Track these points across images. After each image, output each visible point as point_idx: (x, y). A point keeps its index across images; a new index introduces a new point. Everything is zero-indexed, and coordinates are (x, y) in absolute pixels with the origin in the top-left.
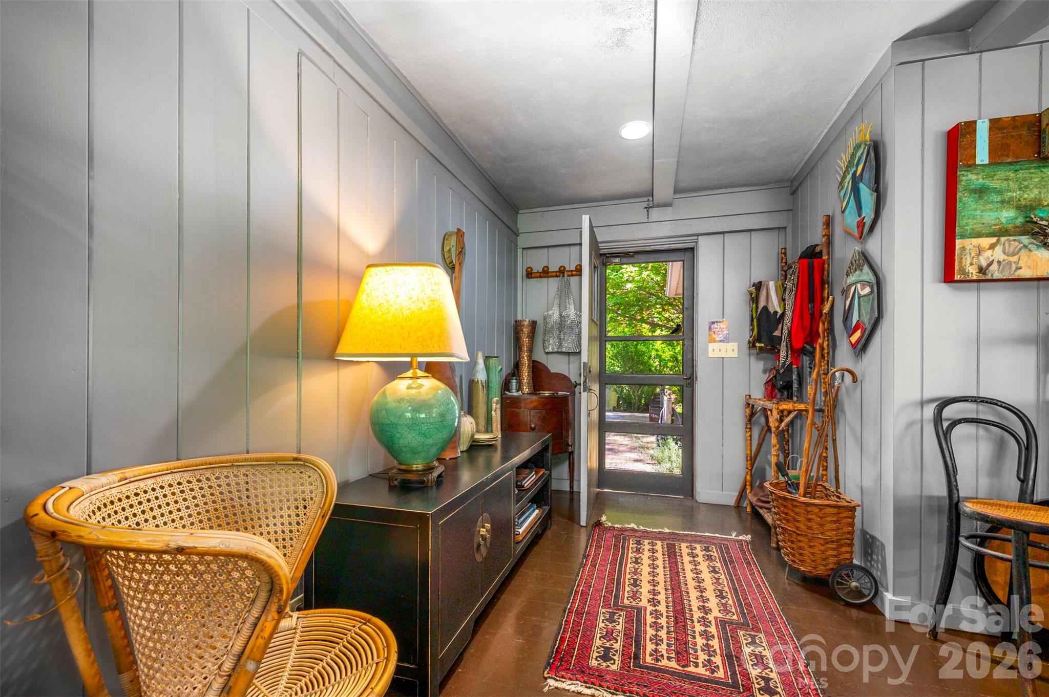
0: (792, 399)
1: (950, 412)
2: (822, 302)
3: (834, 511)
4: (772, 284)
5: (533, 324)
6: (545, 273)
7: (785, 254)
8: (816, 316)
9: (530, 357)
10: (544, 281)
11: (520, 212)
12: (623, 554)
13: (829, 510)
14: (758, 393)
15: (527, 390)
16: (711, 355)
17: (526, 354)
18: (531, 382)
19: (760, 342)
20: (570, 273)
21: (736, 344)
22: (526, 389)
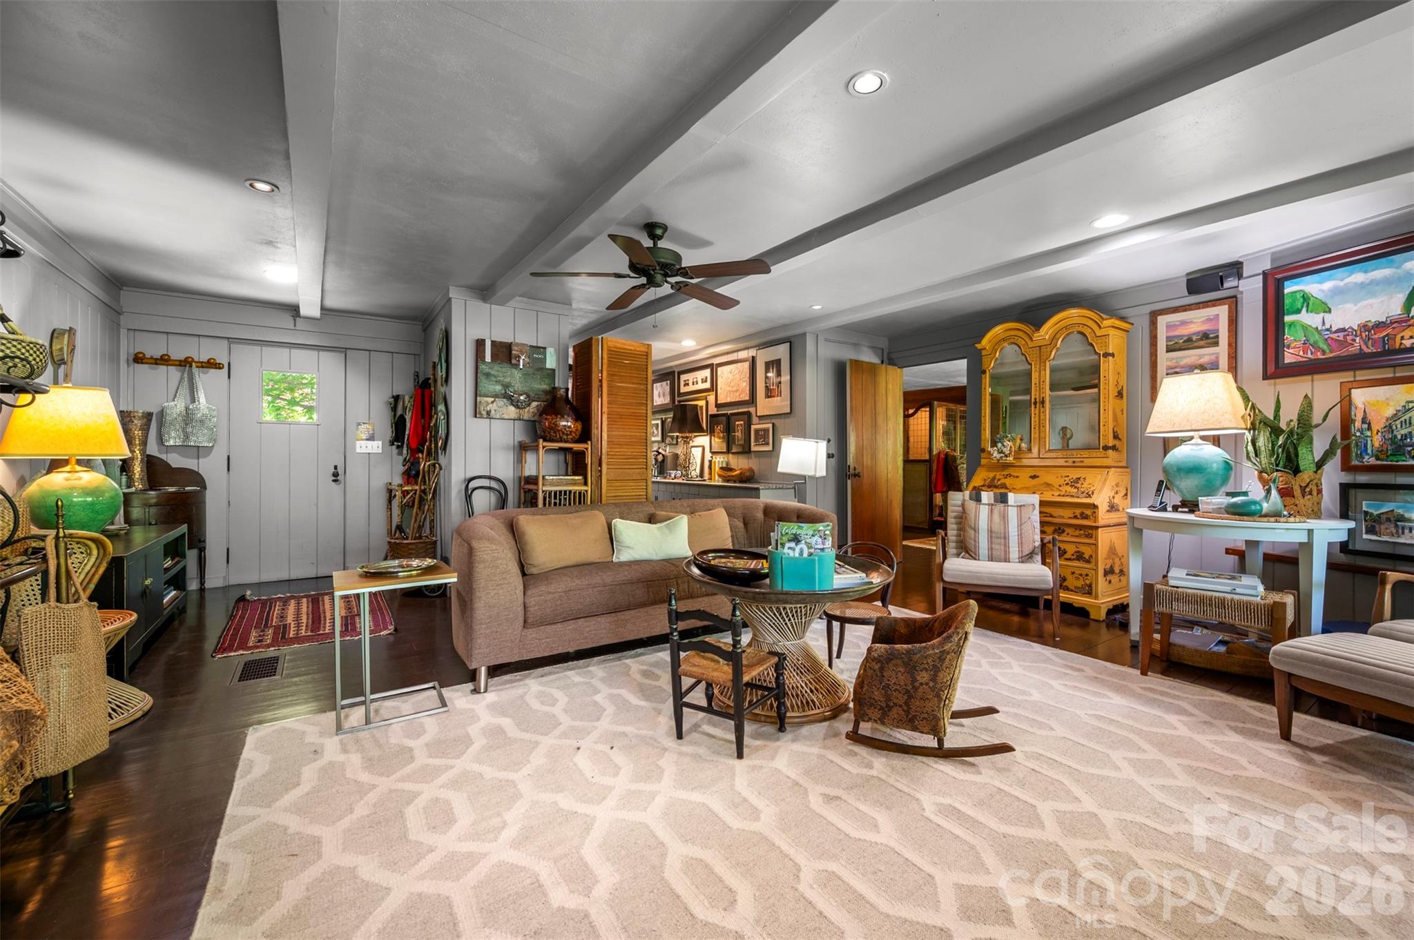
0: (408, 483)
1: (473, 484)
2: (431, 417)
3: (424, 545)
4: (407, 398)
5: (148, 416)
6: (164, 360)
7: (417, 376)
8: (426, 428)
9: (143, 451)
10: (163, 368)
11: (124, 288)
12: (270, 608)
13: (421, 545)
14: (398, 480)
15: (141, 486)
16: (358, 450)
17: (138, 447)
18: (146, 478)
19: (398, 442)
20: (200, 365)
21: (380, 443)
22: (139, 485)
